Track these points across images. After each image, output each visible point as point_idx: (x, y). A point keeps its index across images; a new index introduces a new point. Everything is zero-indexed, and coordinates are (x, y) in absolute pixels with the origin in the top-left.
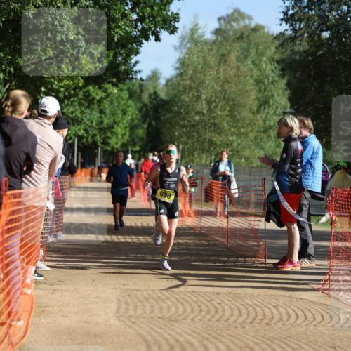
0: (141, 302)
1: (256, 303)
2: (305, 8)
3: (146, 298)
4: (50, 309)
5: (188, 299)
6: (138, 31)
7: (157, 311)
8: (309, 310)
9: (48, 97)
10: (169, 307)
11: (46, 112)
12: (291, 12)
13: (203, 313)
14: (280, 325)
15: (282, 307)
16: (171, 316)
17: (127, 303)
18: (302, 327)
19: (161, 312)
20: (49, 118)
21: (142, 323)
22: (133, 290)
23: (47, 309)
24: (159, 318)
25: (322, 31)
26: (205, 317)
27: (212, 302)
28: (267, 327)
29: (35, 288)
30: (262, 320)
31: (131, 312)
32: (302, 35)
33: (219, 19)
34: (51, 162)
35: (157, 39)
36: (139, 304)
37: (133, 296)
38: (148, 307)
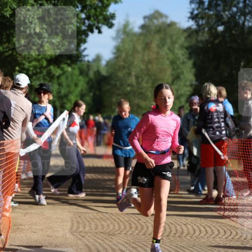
0: (89, 222)
1: (171, 222)
2: (205, 9)
3: (91, 219)
4: (23, 227)
5: (122, 219)
6: (86, 26)
7: (100, 228)
8: (209, 226)
9: (21, 74)
10: (108, 226)
11: (19, 84)
12: (196, 12)
13: (133, 229)
14: (188, 237)
15: (189, 225)
16: (110, 232)
17: (78, 222)
18: (204, 239)
19: (103, 228)
20: (22, 89)
21: (89, 236)
22: (82, 213)
23: (20, 227)
24: (101, 233)
25: (218, 26)
26: (134, 232)
27: (140, 221)
28: (179, 239)
29: (12, 212)
30: (175, 234)
31: (81, 229)
32: (204, 29)
33: (145, 18)
34: (23, 121)
35: (100, 32)
36: (87, 223)
37: (82, 217)
38: (93, 225)
